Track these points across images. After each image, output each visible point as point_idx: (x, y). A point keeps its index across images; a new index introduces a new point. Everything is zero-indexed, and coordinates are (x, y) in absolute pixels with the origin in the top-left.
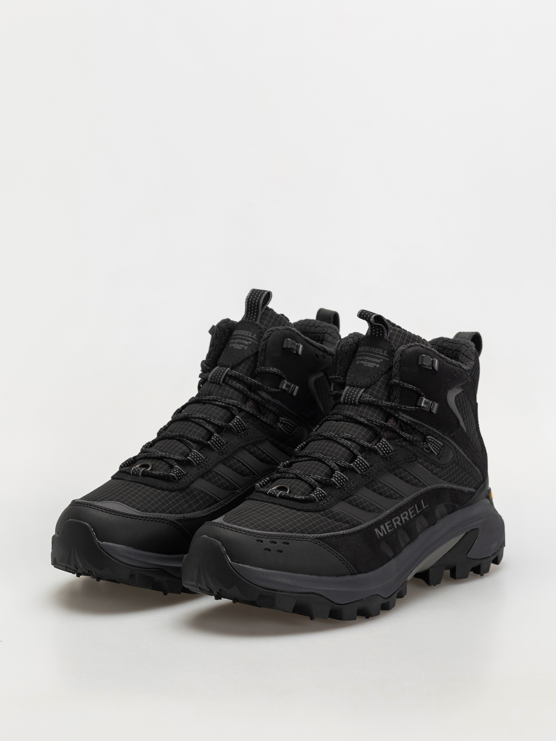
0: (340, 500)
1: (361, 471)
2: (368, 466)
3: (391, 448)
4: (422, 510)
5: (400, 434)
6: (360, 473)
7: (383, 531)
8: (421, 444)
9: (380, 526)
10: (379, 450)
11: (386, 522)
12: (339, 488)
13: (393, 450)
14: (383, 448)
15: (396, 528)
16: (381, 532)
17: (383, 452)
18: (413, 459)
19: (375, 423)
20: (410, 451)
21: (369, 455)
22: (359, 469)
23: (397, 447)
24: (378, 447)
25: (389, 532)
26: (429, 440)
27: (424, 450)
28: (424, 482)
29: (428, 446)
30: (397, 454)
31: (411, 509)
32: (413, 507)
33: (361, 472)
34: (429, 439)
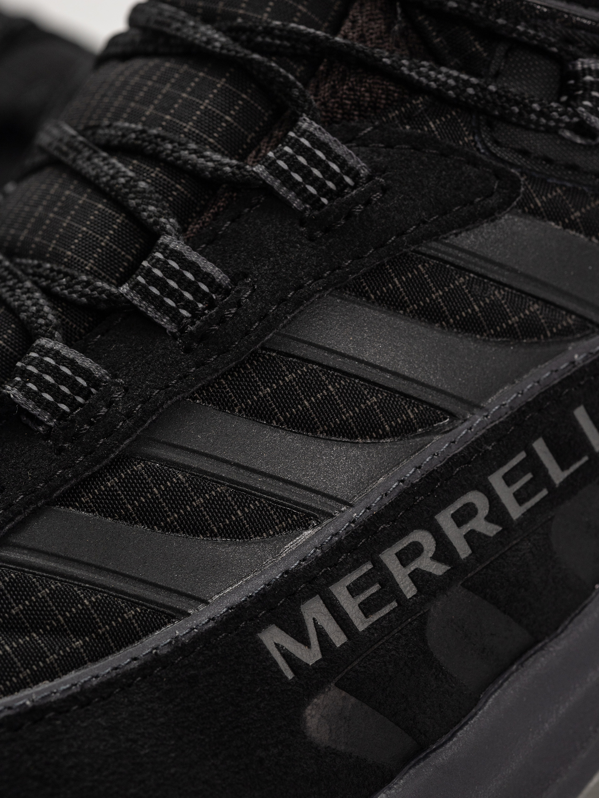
0: (48, 504)
1: (175, 317)
2: (220, 285)
3: (351, 162)
4: (585, 459)
5: (402, 73)
6: (171, 328)
7: (321, 634)
8: (533, 111)
9: (299, 610)
10: (277, 184)
11: (335, 579)
12: (49, 433)
13: (364, 172)
14: (300, 169)
15: (409, 596)
16: (306, 642)
17: (302, 193)
18: (492, 201)
19: (268, 40)
20: (474, 162)
21: (233, 221)
22: (168, 310)
23: (392, 147)
24: (271, 166)
25: (361, 628)
26: (585, 83)
27: (563, 138)
28: (580, 310)
29: (577, 115)
30: (384, 190)
31: (506, 469)
32: (522, 456)
33: (179, 324)
34: (584, 75)
